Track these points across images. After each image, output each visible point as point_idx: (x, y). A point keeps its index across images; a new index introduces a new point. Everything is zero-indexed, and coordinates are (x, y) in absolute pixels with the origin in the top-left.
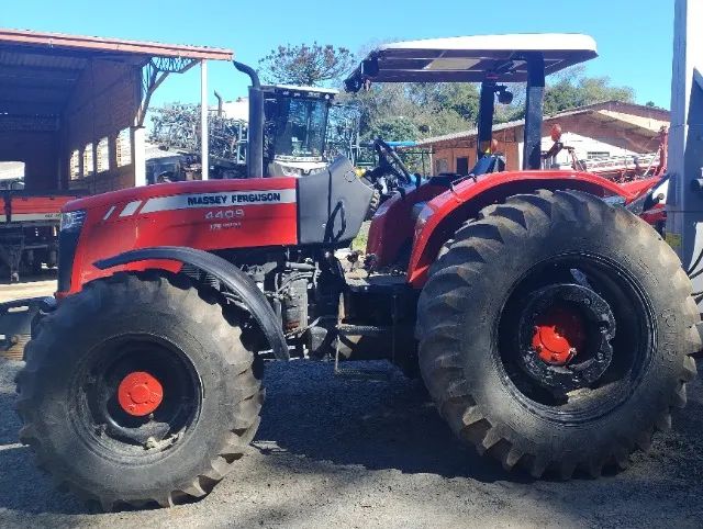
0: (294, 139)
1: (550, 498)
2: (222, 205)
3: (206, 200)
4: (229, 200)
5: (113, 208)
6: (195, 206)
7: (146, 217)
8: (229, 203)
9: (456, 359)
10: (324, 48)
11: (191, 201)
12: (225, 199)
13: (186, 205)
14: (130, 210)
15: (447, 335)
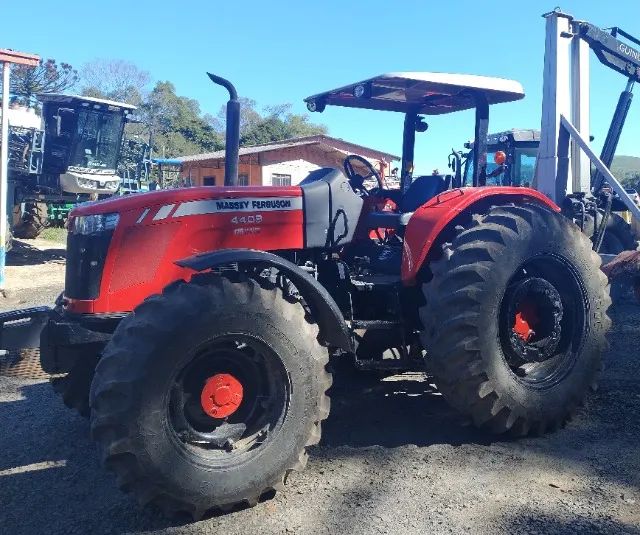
0: (88, 151)
1: (535, 448)
2: (245, 210)
3: (232, 206)
4: (250, 205)
5: (147, 211)
6: (222, 211)
7: (180, 220)
8: (250, 209)
9: (475, 343)
10: (45, 61)
11: (220, 206)
12: (247, 204)
13: (214, 210)
14: (163, 213)
15: (468, 323)
